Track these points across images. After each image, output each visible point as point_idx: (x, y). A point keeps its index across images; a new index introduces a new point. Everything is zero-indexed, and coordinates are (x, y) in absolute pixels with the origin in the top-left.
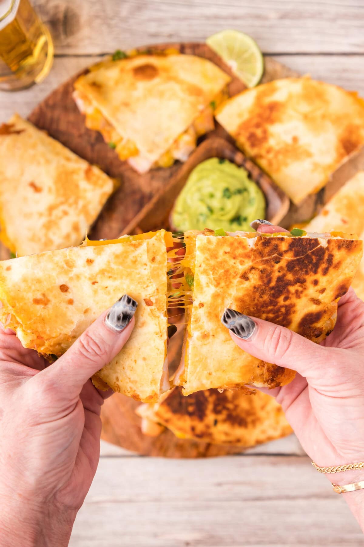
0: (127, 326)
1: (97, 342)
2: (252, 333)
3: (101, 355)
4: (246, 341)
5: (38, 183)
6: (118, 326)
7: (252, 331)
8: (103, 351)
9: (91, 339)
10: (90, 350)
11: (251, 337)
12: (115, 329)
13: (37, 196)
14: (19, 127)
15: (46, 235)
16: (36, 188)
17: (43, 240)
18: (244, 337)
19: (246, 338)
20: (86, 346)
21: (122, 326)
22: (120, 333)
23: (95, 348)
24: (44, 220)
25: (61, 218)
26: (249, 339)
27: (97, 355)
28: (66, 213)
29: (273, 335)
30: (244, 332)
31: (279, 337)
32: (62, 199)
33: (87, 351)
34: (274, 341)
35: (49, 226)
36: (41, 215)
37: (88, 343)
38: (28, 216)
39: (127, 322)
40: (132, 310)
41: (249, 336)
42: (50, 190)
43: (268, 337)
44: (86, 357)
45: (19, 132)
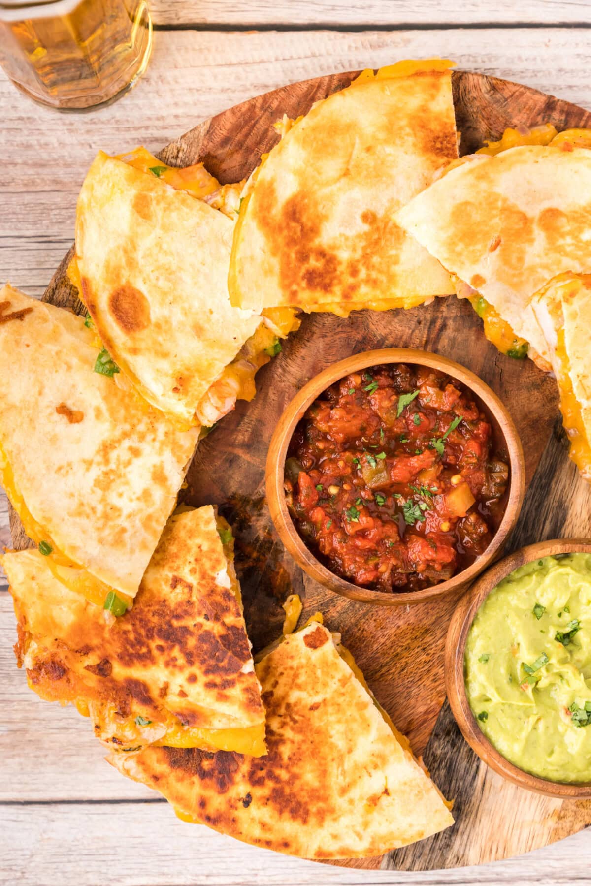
13: (76, 429)
15: (105, 500)
16: (70, 414)
17: (100, 508)
24: (96, 472)
25: (128, 463)
28: (136, 452)
32: (125, 427)
35: (105, 483)
36: (88, 464)
38: (63, 469)
42: (99, 414)
45: (20, 316)
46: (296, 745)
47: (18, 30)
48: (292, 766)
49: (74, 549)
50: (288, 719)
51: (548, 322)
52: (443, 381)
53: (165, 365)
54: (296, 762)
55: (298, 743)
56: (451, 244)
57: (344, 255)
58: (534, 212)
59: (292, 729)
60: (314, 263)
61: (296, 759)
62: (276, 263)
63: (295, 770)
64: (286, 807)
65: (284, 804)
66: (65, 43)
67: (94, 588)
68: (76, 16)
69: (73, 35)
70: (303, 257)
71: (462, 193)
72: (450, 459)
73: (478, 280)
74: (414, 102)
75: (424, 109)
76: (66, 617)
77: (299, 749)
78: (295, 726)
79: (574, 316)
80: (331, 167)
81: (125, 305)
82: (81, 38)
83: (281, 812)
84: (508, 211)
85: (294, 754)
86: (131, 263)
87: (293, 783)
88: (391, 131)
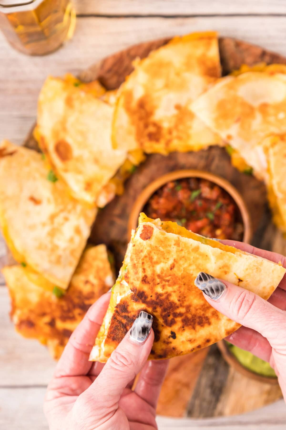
0: (147, 338)
1: (124, 355)
2: (221, 295)
3: (128, 366)
4: (215, 301)
5: (36, 196)
6: (140, 339)
7: (221, 294)
8: (130, 362)
9: (119, 354)
10: (119, 363)
11: (220, 298)
12: (137, 342)
13: (38, 208)
14: (11, 149)
15: (52, 242)
16: (35, 201)
17: (50, 246)
18: (214, 298)
19: (216, 299)
20: (115, 361)
21: (143, 338)
22: (143, 345)
23: (123, 360)
24: (48, 229)
25: (62, 224)
26: (218, 300)
27: (125, 365)
28: (66, 219)
29: (238, 299)
30: (213, 294)
31: (243, 301)
32: (61, 207)
33: (116, 364)
34: (238, 303)
35: (53, 233)
36: (44, 225)
37: (117, 357)
38: (32, 227)
39: (146, 334)
40: (149, 323)
41: (218, 297)
42: (49, 201)
43: (234, 300)
44: (116, 369)
45: (11, 154)
46: (178, 292)
47: (10, 17)
48: (183, 303)
49: (37, 265)
50: (164, 283)
51: (263, 157)
52: (213, 185)
53: (81, 178)
54: (184, 300)
55: (178, 290)
56: (216, 120)
57: (166, 125)
58: (256, 104)
59: (169, 285)
60: (152, 129)
61: (182, 298)
62: (133, 129)
63: (186, 303)
64: (194, 323)
65: (192, 323)
66: (32, 24)
67: (47, 284)
68: (38, 10)
69: (36, 20)
70: (146, 126)
71: (222, 96)
72: (216, 222)
73: (229, 137)
74: (199, 51)
75: (204, 55)
76: (34, 298)
77: (180, 292)
78: (170, 283)
79: (275, 154)
80: (159, 83)
81: (62, 149)
82: (40, 21)
83: (194, 328)
84: (244, 104)
85: (180, 297)
86: (64, 129)
87: (190, 310)
88: (188, 66)
